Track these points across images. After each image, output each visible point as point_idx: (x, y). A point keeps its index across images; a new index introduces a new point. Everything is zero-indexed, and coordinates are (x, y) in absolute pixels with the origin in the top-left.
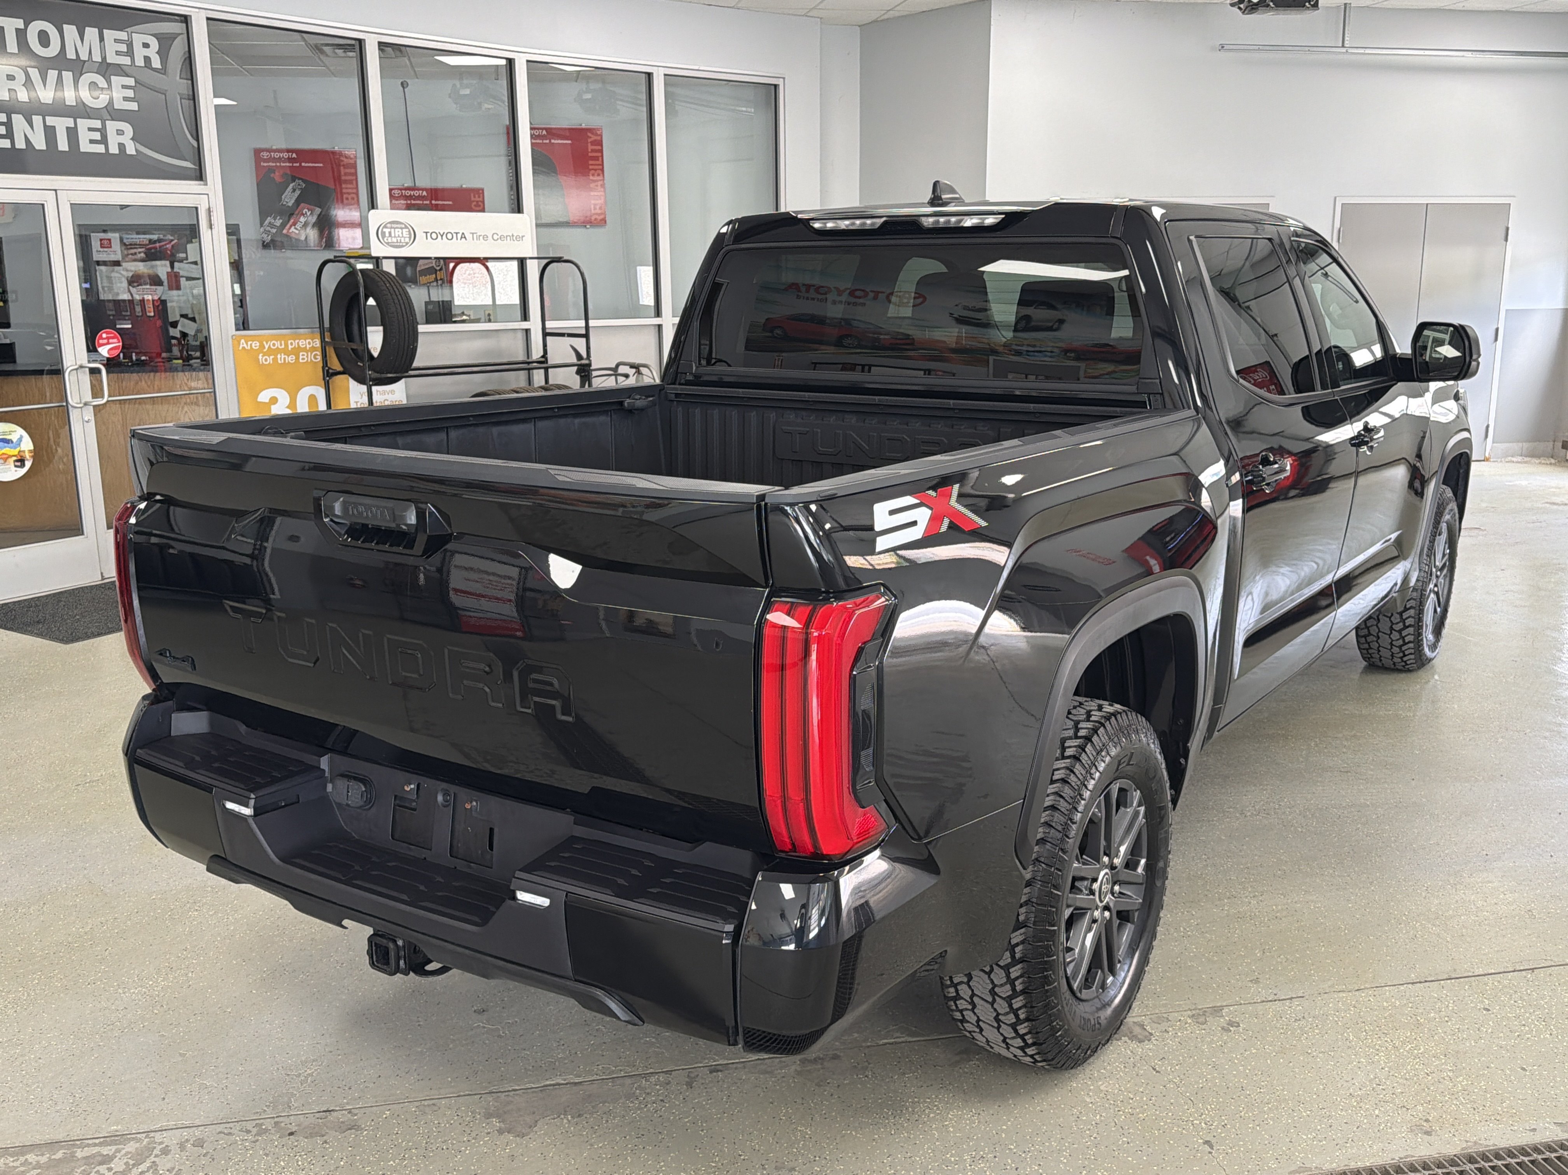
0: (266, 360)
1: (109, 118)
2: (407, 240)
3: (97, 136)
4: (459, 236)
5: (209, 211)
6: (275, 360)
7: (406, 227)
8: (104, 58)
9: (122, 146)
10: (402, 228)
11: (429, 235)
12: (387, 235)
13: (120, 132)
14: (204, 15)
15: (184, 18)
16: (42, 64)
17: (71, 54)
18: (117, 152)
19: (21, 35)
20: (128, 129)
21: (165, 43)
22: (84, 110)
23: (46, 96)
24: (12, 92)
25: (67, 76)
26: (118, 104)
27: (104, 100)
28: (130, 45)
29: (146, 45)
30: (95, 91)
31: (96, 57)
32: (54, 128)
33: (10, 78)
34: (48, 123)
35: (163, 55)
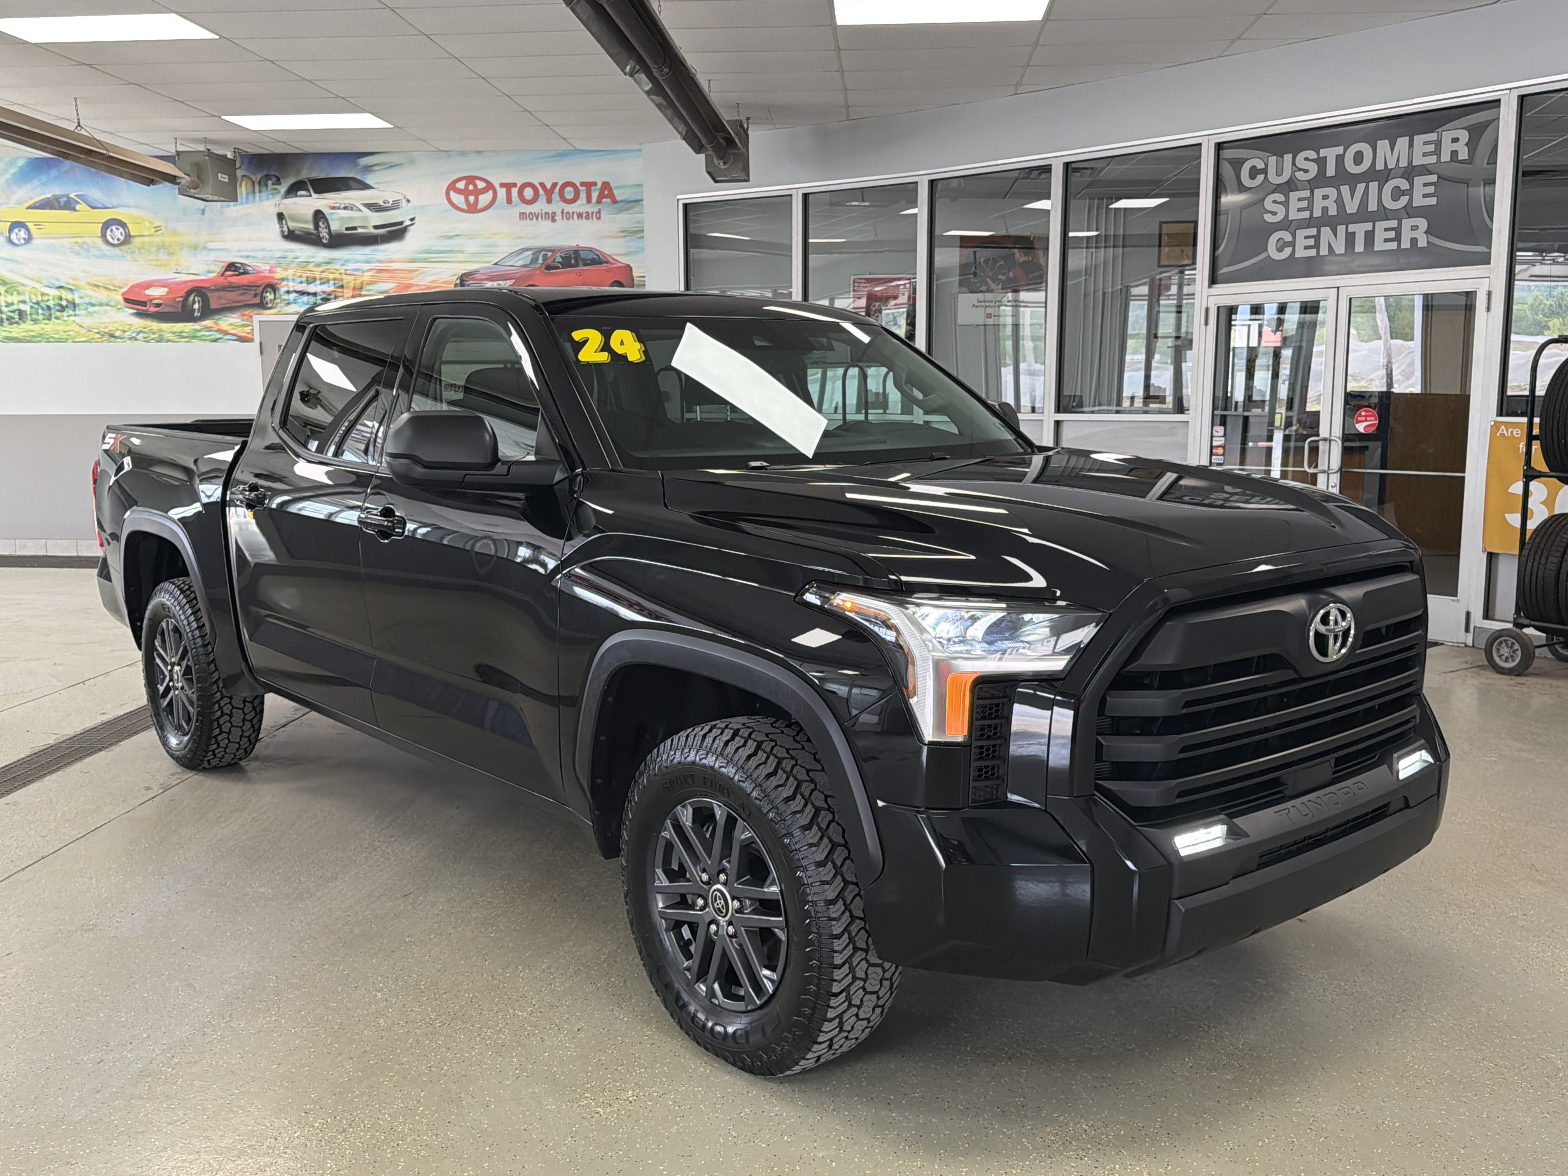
1: (1406, 215)
3: (1392, 235)
5: (1489, 294)
8: (1410, 162)
9: (1414, 241)
13: (1414, 228)
14: (1515, 95)
15: (1496, 103)
16: (1353, 180)
17: (1380, 166)
18: (1408, 246)
19: (1340, 159)
20: (1423, 223)
21: (1476, 133)
22: (1384, 214)
23: (1351, 207)
24: (1325, 209)
25: (1374, 186)
26: (1418, 201)
27: (1404, 200)
28: (1438, 144)
29: (1455, 140)
30: (1397, 193)
31: (1404, 163)
32: (1354, 233)
33: (1325, 197)
34: (1350, 230)
35: (1472, 145)
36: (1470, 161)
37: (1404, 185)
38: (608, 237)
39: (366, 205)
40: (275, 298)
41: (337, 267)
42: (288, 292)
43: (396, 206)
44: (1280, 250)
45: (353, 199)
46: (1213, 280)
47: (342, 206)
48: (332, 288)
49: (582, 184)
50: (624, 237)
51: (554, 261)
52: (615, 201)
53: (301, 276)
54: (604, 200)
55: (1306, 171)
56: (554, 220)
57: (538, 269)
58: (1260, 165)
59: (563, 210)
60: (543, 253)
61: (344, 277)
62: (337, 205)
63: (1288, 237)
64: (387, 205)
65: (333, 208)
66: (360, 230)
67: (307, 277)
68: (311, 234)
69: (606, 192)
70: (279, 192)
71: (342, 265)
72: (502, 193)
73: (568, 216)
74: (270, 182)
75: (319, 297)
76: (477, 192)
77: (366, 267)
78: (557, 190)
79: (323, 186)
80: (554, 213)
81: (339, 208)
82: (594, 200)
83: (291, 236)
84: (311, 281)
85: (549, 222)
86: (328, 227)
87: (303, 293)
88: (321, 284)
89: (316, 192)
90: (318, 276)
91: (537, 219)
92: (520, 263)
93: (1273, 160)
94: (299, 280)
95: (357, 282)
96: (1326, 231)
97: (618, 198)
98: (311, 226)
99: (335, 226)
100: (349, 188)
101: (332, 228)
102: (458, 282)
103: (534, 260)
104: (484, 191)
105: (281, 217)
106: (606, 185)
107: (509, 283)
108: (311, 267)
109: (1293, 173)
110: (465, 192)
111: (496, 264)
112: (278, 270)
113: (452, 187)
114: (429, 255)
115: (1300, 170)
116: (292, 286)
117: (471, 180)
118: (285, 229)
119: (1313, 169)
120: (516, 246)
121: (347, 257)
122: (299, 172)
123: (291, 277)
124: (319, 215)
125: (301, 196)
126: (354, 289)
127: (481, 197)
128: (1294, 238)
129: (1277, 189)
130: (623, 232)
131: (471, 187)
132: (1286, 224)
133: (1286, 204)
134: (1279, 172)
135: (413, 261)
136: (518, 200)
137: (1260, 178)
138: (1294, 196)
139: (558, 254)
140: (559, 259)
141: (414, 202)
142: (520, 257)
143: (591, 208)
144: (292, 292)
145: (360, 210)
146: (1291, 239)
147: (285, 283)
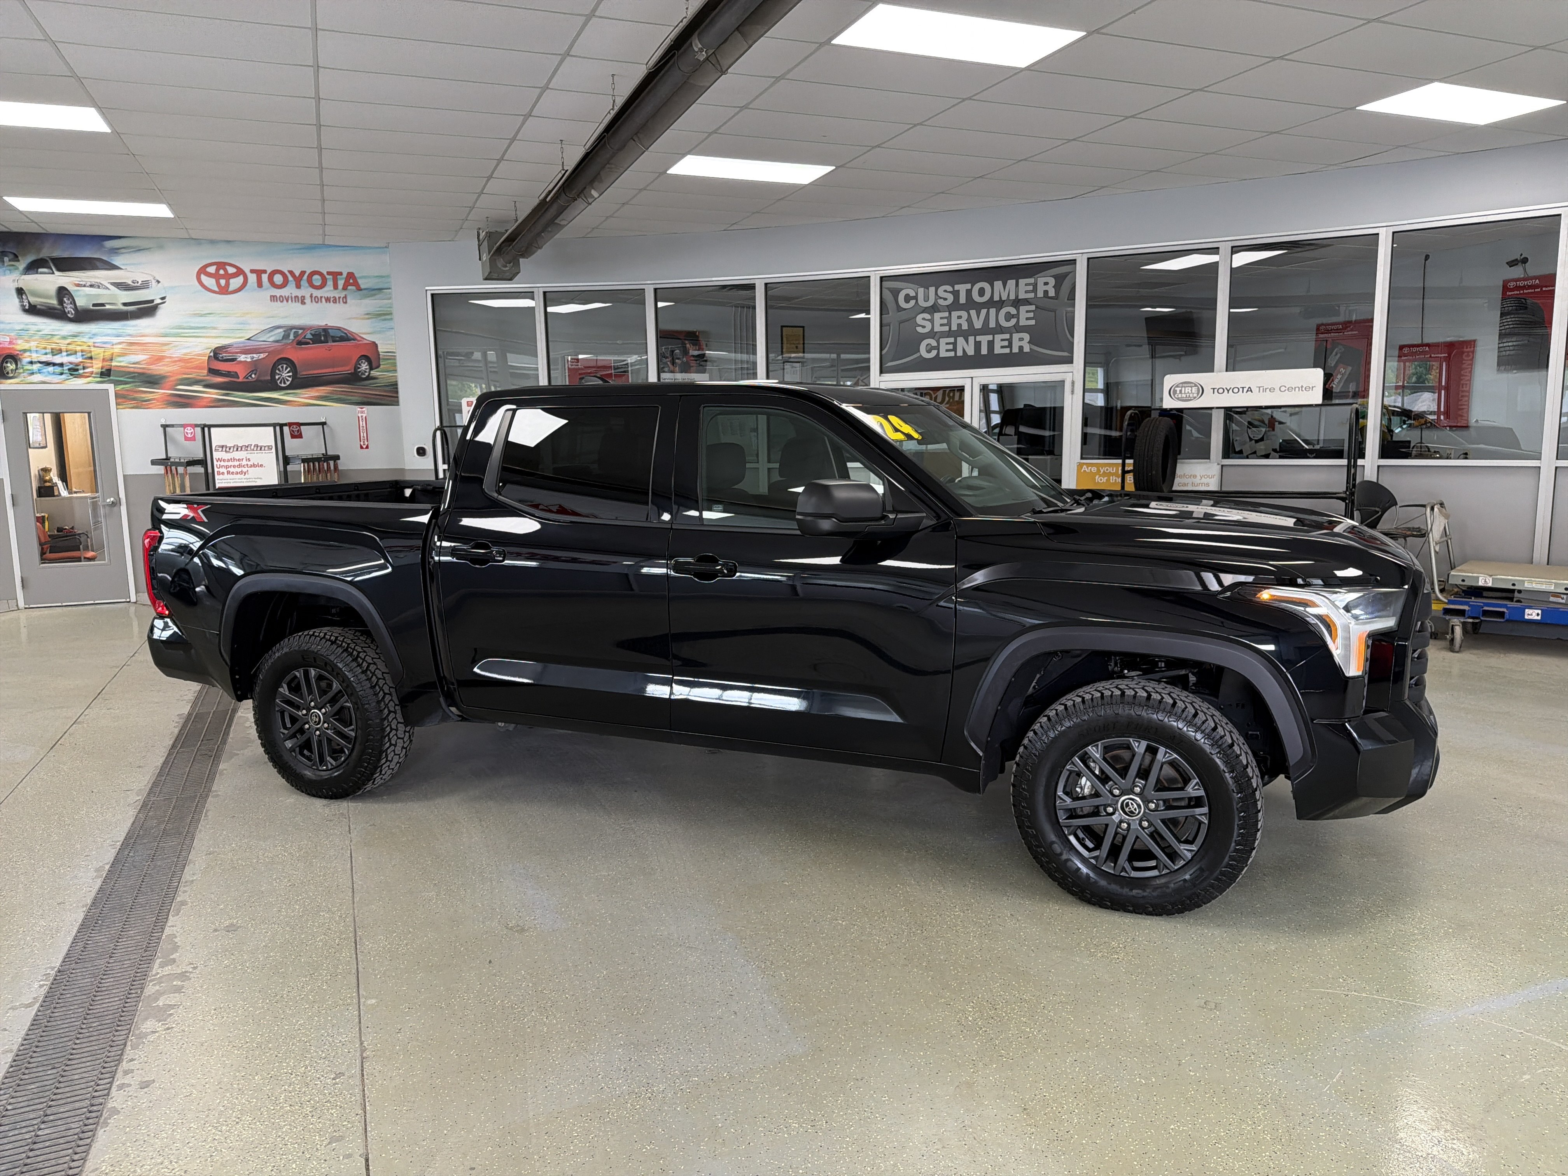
0: (1101, 480)
1: (1015, 331)
2: (1195, 395)
3: (1006, 343)
4: (1245, 390)
5: (1073, 383)
6: (1108, 480)
7: (1196, 386)
8: (1017, 296)
9: (1021, 348)
10: (1191, 387)
11: (1216, 390)
12: (1178, 392)
13: (1021, 339)
14: (1085, 257)
15: (1073, 262)
16: (978, 307)
17: (996, 298)
18: (1017, 351)
19: (969, 292)
20: (1026, 337)
21: (1060, 280)
22: (1000, 330)
23: (978, 324)
24: (959, 325)
25: (993, 311)
26: (1022, 322)
27: (1013, 321)
28: (1035, 286)
29: (1046, 284)
30: (1008, 317)
31: (1012, 297)
32: (980, 342)
33: (960, 317)
34: (977, 340)
35: (1057, 287)
36: (1056, 297)
37: (1013, 311)
38: (354, 318)
39: (113, 284)
40: (17, 369)
41: (84, 340)
42: (31, 363)
43: (145, 285)
44: (929, 351)
45: (98, 278)
46: (881, 372)
47: (88, 284)
48: (80, 359)
49: (329, 273)
50: (368, 319)
51: (304, 337)
52: (359, 289)
53: (45, 348)
54: (349, 287)
55: (945, 299)
56: (303, 303)
57: (289, 344)
58: (912, 294)
59: (312, 294)
60: (294, 330)
61: (93, 349)
62: (83, 283)
63: (934, 343)
64: (136, 285)
65: (78, 285)
66: (108, 307)
67: (52, 349)
68: (55, 309)
69: (351, 281)
70: (17, 269)
71: (90, 338)
72: (252, 278)
73: (317, 300)
74: (6, 259)
75: (66, 368)
76: (228, 277)
77: (116, 340)
78: (305, 277)
79: (65, 265)
80: (304, 297)
81: (85, 286)
82: (340, 286)
83: (32, 310)
84: (57, 352)
85: (299, 304)
86: (74, 302)
87: (48, 364)
88: (68, 355)
89: (59, 270)
90: (64, 348)
91: (287, 301)
92: (271, 339)
93: (921, 291)
94: (44, 351)
95: (106, 354)
96: (961, 340)
97: (362, 287)
98: (54, 302)
99: (81, 302)
100: (94, 268)
101: (78, 304)
102: (212, 354)
103: (286, 336)
104: (235, 275)
105: (20, 292)
106: (351, 275)
107: (262, 356)
108: (55, 339)
109: (936, 300)
110: (216, 276)
111: (248, 339)
112: (19, 342)
113: (202, 271)
114: (180, 331)
115: (941, 298)
116: (35, 357)
117: (221, 265)
118: (26, 303)
119: (951, 298)
120: (269, 324)
121: (94, 331)
122: (39, 250)
123: (34, 349)
124: (62, 292)
125: (41, 273)
126: (104, 360)
127: (232, 281)
128: (939, 344)
129: (925, 310)
130: (367, 314)
131: (222, 272)
132: (932, 334)
133: (932, 321)
134: (926, 299)
135: (166, 336)
136: (268, 284)
137: (913, 302)
138: (937, 316)
139: (309, 332)
140: (310, 336)
141: (165, 283)
142: (273, 333)
143: (336, 294)
144: (36, 363)
145: (107, 288)
146: (936, 345)
147: (27, 354)
